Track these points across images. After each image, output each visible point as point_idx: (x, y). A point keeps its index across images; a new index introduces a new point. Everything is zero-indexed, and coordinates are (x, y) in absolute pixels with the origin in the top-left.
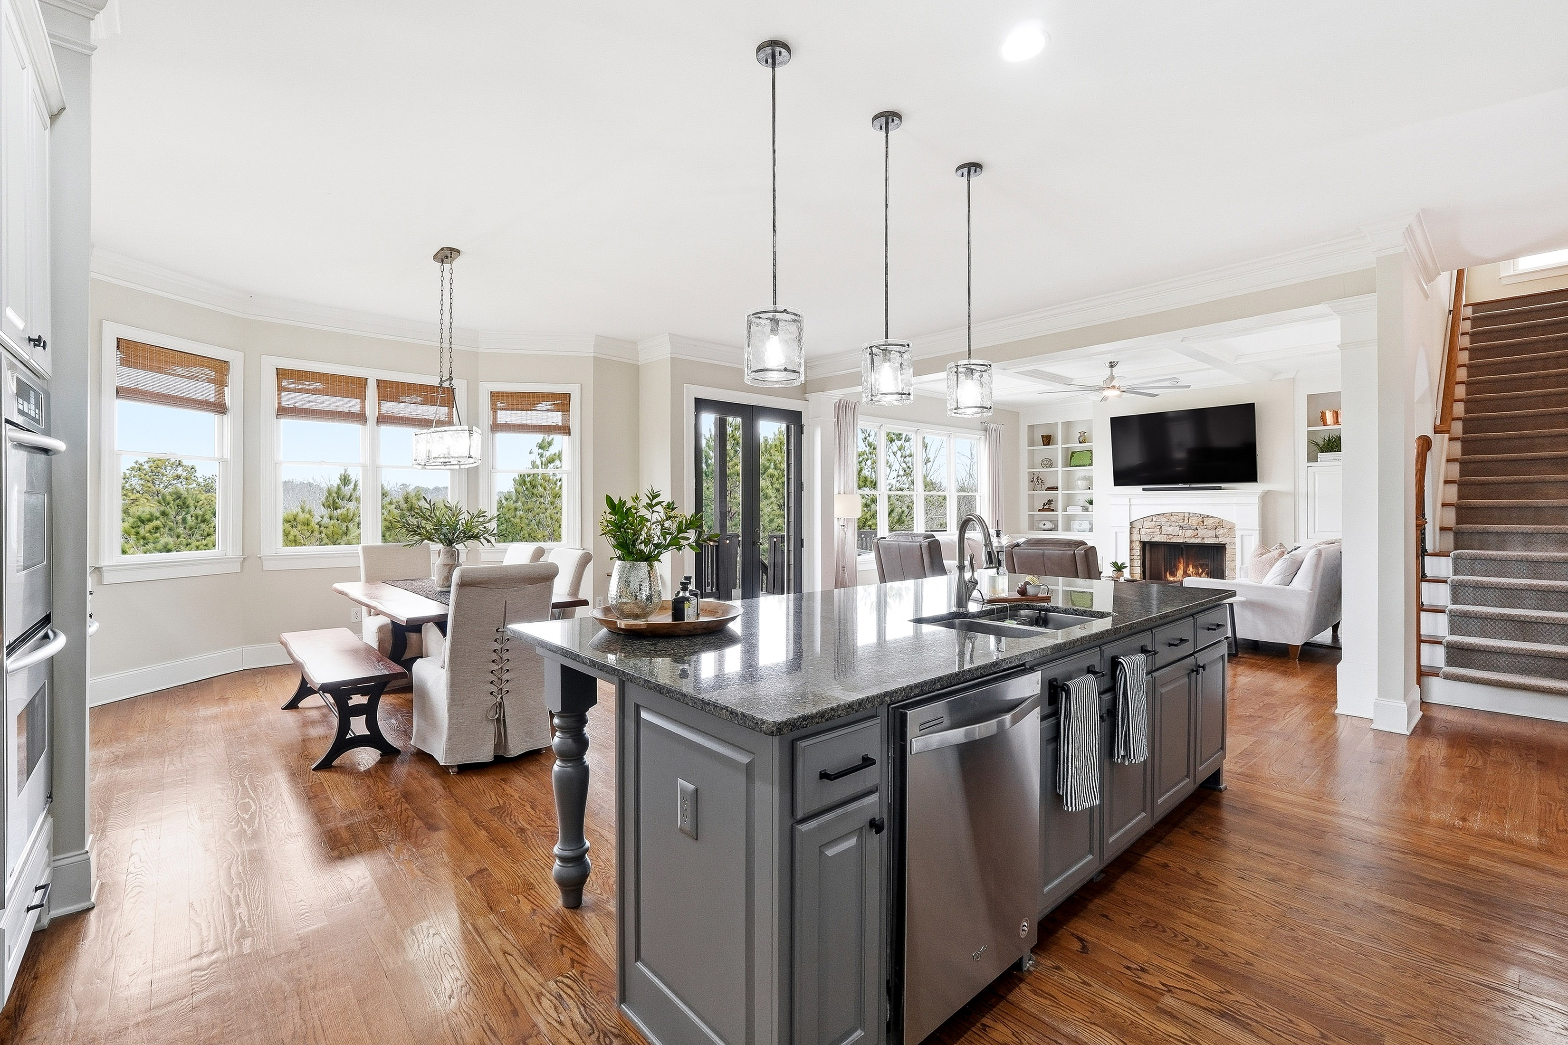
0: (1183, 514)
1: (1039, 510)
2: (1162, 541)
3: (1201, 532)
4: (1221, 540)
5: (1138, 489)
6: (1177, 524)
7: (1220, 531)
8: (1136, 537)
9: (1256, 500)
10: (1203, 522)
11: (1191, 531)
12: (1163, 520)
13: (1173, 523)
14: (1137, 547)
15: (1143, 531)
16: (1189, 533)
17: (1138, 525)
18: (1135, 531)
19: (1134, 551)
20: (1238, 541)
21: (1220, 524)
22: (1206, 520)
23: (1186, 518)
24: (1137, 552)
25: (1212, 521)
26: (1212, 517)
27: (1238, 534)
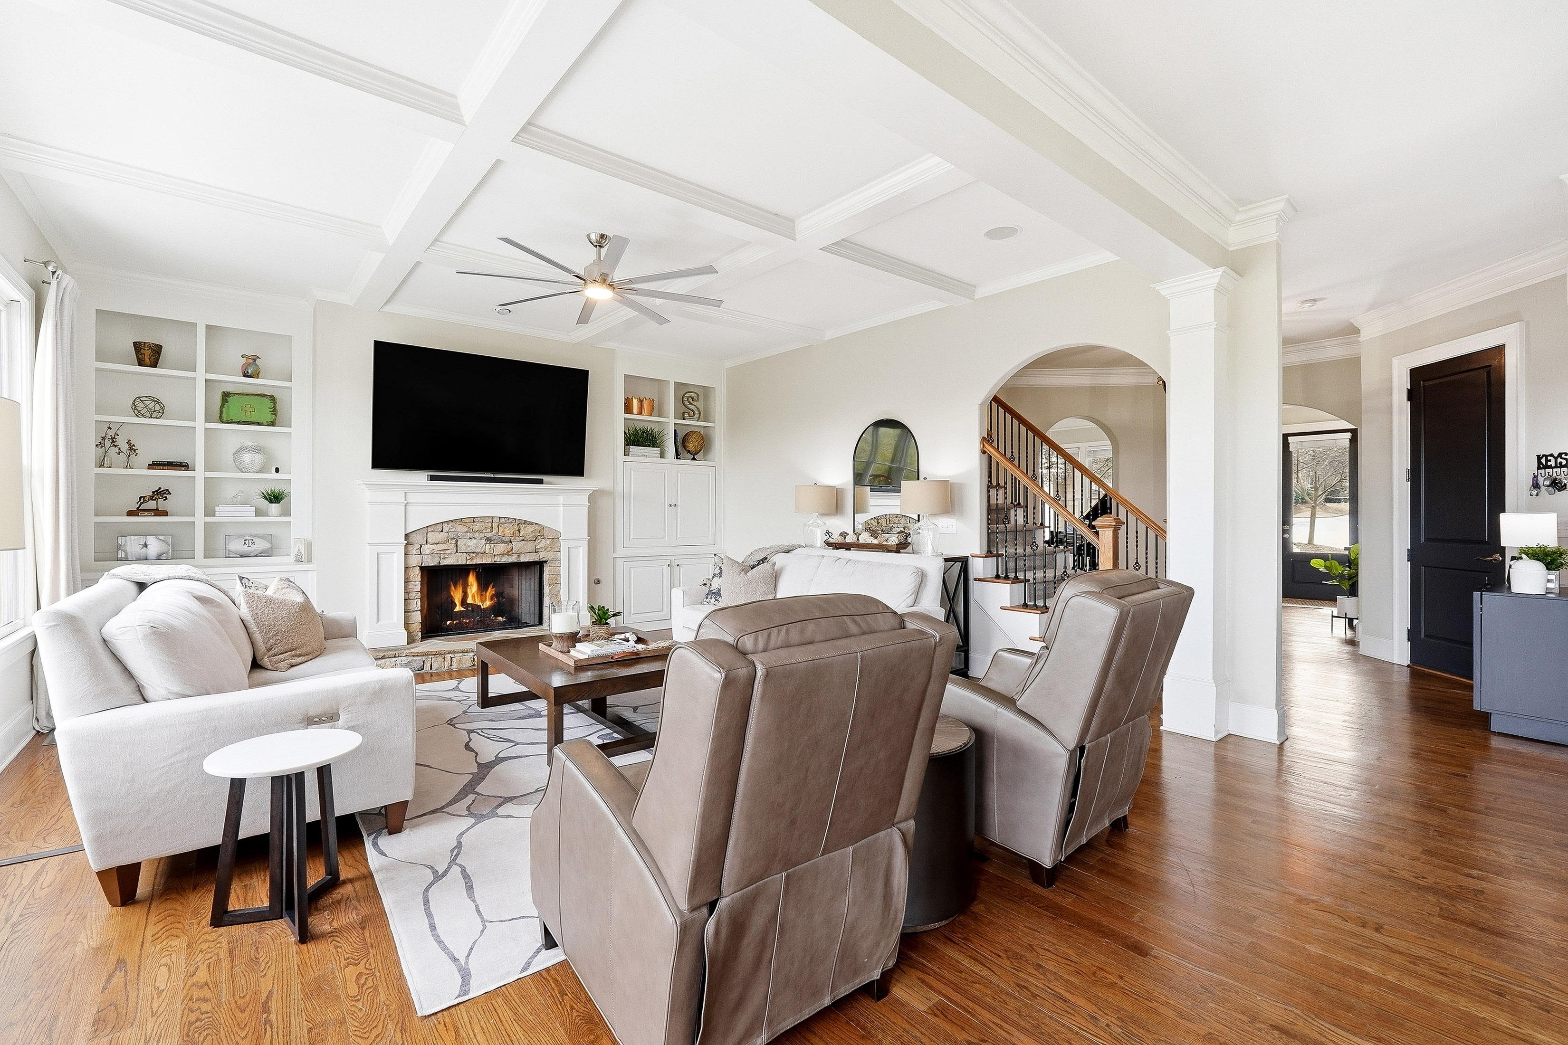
0: (490, 520)
1: (130, 513)
2: (460, 563)
3: (517, 546)
4: (542, 556)
5: (419, 478)
6: (482, 535)
7: (542, 544)
8: (415, 560)
9: (584, 500)
10: (519, 530)
11: (503, 545)
12: (461, 529)
13: (477, 535)
14: (416, 575)
15: (427, 549)
16: (501, 548)
17: (418, 539)
18: (414, 550)
19: (411, 585)
20: (563, 556)
21: (541, 532)
22: (522, 527)
23: (495, 525)
24: (416, 585)
25: (531, 528)
26: (531, 523)
27: (564, 546)
